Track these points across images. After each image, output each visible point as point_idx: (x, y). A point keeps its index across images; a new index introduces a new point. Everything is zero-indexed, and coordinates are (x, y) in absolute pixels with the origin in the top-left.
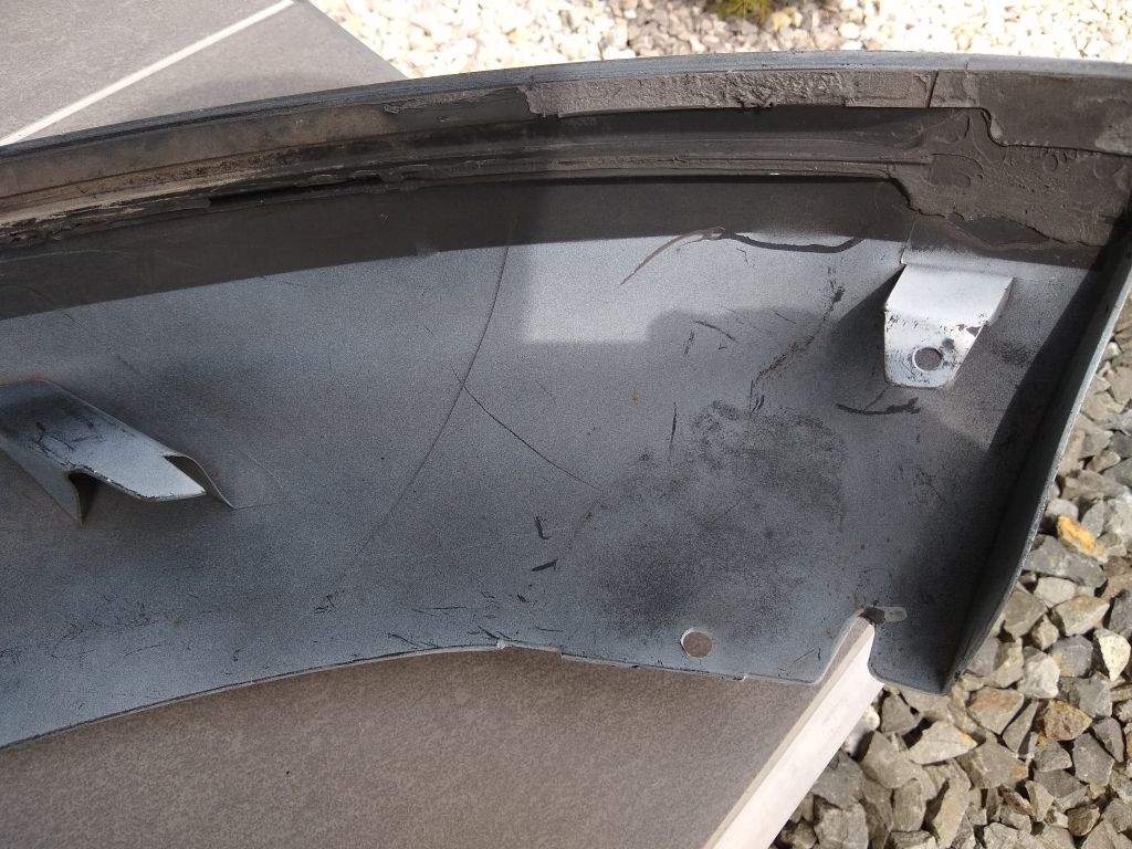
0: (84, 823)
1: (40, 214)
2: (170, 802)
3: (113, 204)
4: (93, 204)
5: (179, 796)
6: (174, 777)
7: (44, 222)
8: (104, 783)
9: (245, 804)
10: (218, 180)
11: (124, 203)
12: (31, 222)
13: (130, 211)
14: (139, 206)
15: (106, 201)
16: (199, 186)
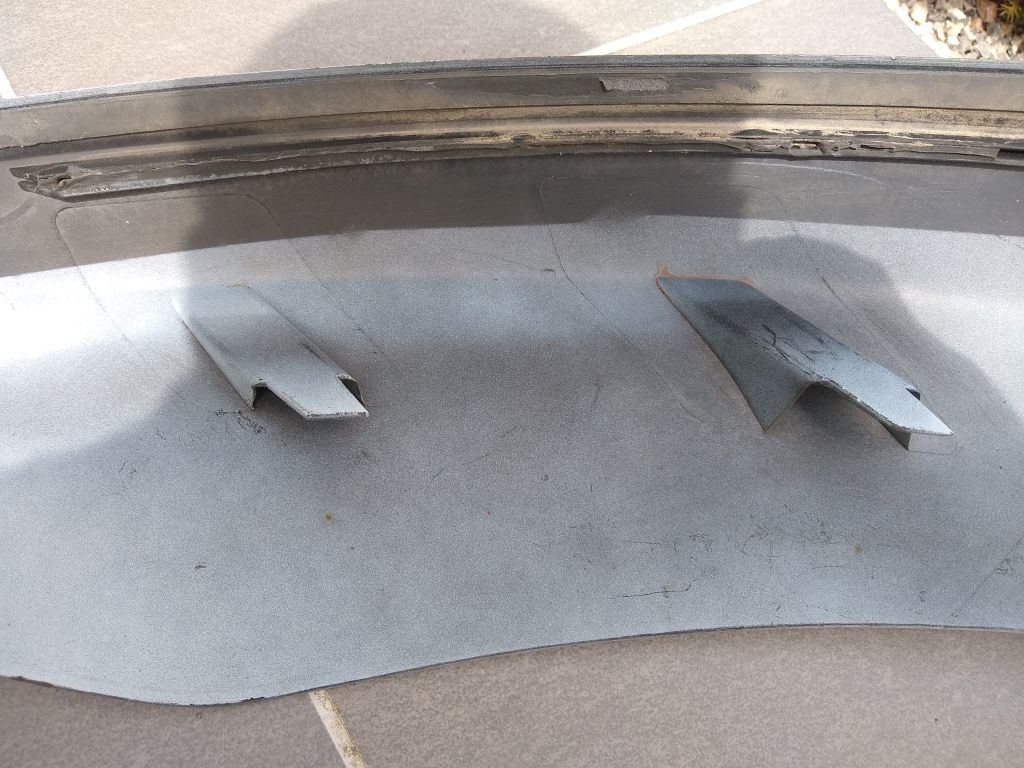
0: (761, 721)
1: (827, 128)
2: (835, 721)
3: (901, 134)
4: (880, 130)
5: (841, 717)
6: (835, 696)
7: (831, 136)
8: (774, 685)
9: (901, 741)
10: (1011, 133)
11: (912, 135)
12: (817, 133)
13: (919, 144)
14: (929, 142)
15: (893, 129)
16: (989, 135)
